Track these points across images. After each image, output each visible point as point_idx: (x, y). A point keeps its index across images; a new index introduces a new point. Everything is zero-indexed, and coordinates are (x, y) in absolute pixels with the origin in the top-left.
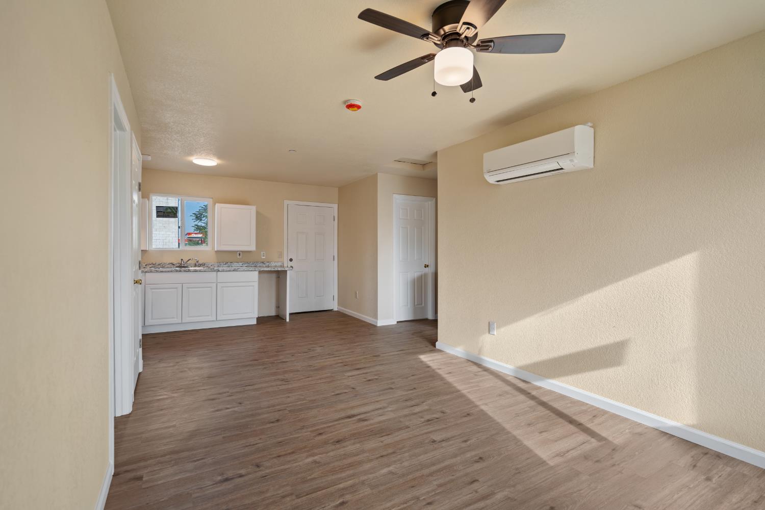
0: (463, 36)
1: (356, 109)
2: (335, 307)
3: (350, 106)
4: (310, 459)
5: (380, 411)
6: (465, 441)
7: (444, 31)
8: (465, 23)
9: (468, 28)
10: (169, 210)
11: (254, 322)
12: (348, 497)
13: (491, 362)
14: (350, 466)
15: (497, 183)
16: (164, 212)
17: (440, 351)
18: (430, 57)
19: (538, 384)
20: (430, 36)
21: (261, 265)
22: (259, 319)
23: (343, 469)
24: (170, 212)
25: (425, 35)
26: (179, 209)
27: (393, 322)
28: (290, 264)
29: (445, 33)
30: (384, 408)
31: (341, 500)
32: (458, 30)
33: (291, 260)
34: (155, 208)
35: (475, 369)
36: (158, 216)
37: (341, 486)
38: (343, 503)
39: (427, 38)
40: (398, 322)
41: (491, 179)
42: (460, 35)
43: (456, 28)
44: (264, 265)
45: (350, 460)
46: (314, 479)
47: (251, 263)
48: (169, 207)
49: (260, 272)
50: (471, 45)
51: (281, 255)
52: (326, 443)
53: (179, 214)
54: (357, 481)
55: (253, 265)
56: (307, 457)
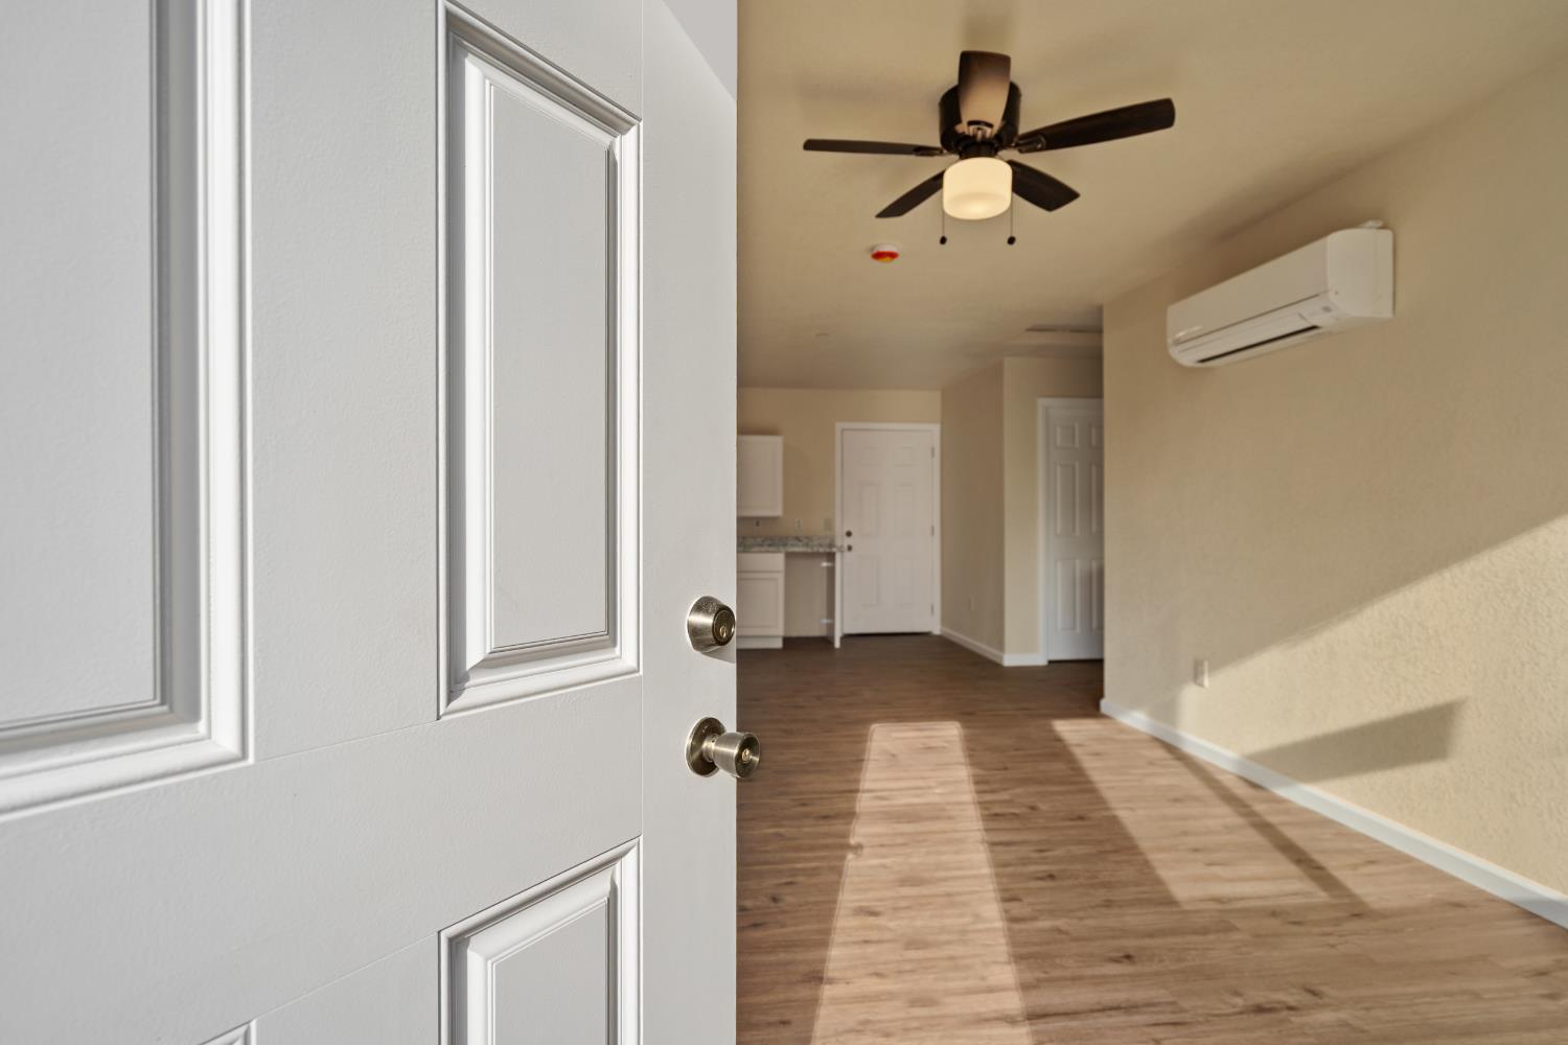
1: (888, 259)
2: (935, 627)
3: (879, 256)
4: (771, 831)
5: (919, 792)
6: (1041, 851)
8: (971, 123)
11: (778, 644)
12: (800, 879)
13: (1197, 742)
14: (826, 847)
15: (1200, 365)
17: (1104, 716)
19: (1282, 792)
21: (791, 542)
22: (787, 641)
23: (812, 848)
27: (1039, 659)
28: (848, 541)
30: (930, 788)
31: (789, 880)
33: (849, 534)
35: (1160, 753)
37: (799, 866)
38: (791, 883)
40: (1050, 662)
41: (1188, 358)
44: (798, 543)
45: (829, 841)
46: (767, 852)
47: (773, 539)
49: (789, 556)
51: (830, 524)
52: (806, 816)
54: (824, 864)
55: (774, 543)
56: (769, 827)
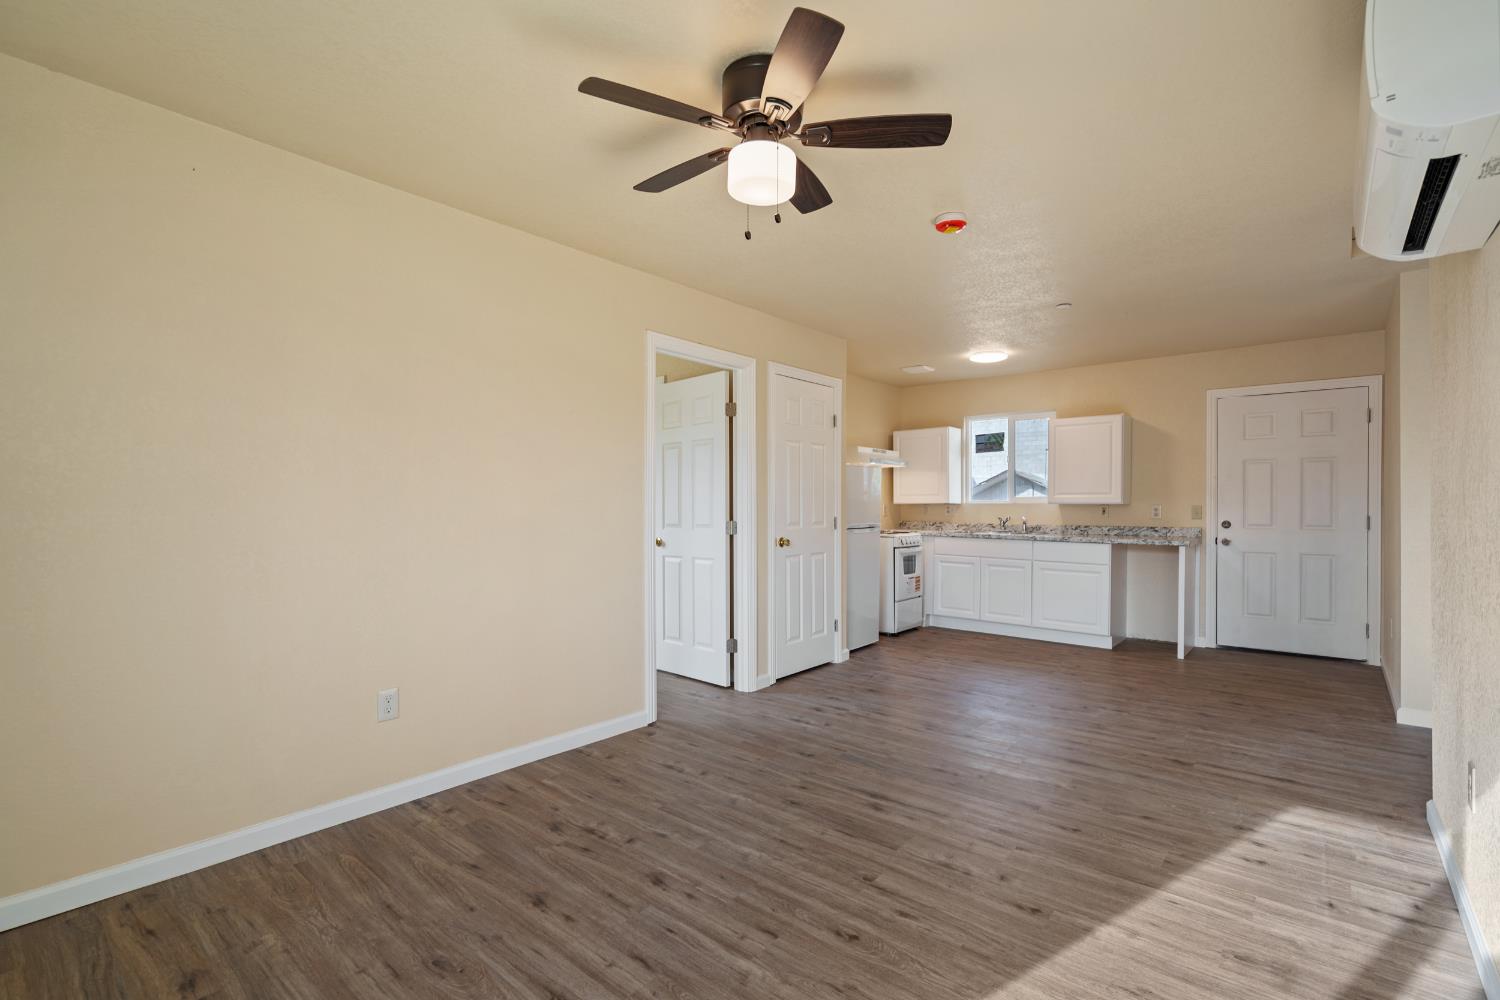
0: (772, 119)
7: (742, 108)
8: (769, 100)
9: (777, 108)
10: (993, 440)
16: (986, 444)
18: (720, 156)
20: (713, 120)
21: (1148, 533)
24: (994, 443)
25: (705, 118)
26: (1006, 436)
28: (1224, 534)
29: (745, 112)
32: (761, 110)
33: (1227, 525)
34: (974, 438)
36: (978, 450)
39: (710, 124)
42: (767, 118)
43: (758, 104)
44: (1156, 535)
47: (1127, 529)
48: (993, 435)
50: (792, 133)
51: (1198, 513)
53: (1006, 445)
55: (1131, 533)
